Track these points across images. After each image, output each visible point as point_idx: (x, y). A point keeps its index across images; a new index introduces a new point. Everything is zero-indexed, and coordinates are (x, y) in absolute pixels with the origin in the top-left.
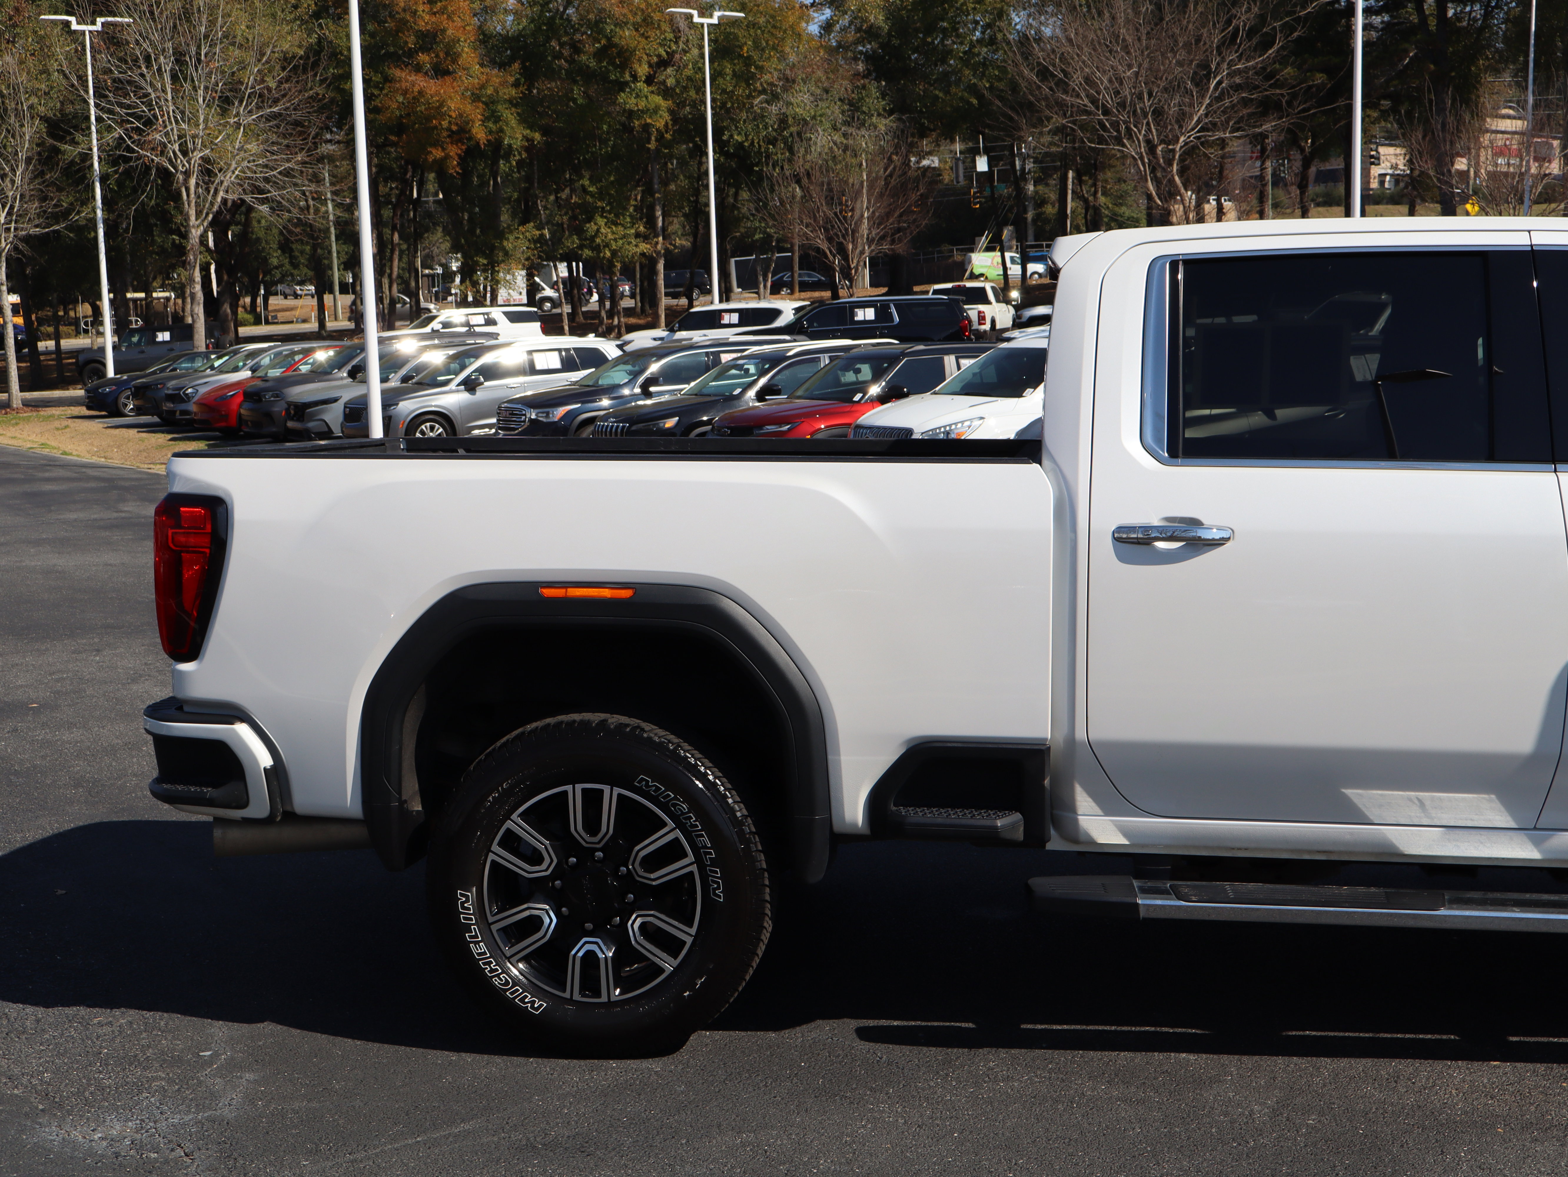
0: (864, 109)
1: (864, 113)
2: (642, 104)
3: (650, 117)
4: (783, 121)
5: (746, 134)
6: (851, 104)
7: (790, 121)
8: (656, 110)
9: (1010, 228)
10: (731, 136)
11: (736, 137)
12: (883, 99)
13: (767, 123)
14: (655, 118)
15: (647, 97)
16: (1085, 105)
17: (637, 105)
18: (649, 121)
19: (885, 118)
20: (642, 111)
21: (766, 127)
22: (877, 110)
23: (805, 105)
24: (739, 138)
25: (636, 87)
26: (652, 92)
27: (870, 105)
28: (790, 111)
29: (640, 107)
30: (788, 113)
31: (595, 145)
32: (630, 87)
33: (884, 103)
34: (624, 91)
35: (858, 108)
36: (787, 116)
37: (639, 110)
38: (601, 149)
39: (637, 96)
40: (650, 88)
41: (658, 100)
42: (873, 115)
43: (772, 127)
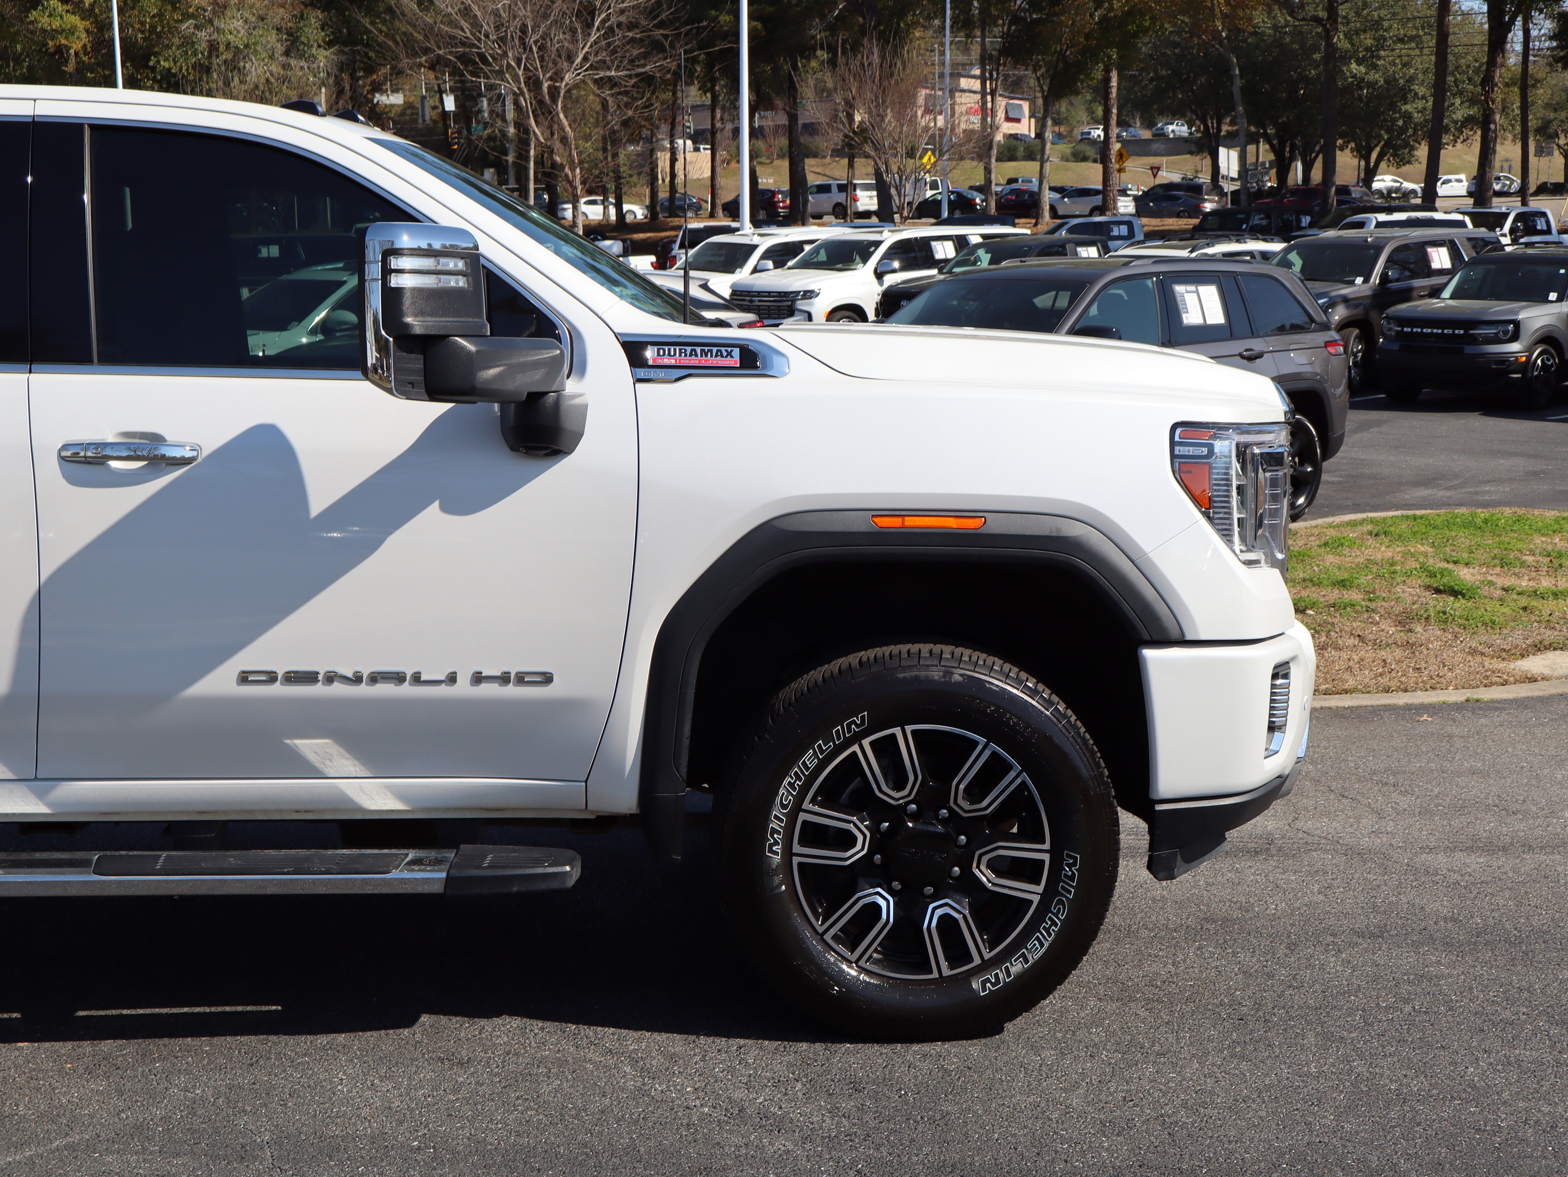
0: (303, 39)
1: (303, 43)
2: (56, 24)
3: (66, 38)
4: (213, 47)
5: (174, 60)
6: (289, 33)
7: (222, 48)
8: (72, 31)
9: (492, 170)
10: (158, 62)
11: (162, 63)
12: (323, 29)
13: (196, 50)
14: (71, 39)
15: (61, 17)
16: (467, 38)
17: (50, 24)
18: (63, 42)
19: (325, 49)
20: (56, 31)
21: (195, 54)
22: (316, 41)
23: (238, 32)
24: (166, 65)
25: (50, 5)
26: (67, 11)
27: (310, 36)
28: (221, 39)
29: (54, 27)
30: (219, 40)
31: (8, 66)
32: (43, 5)
33: (323, 34)
34: (35, 9)
35: (297, 37)
36: (218, 43)
37: (52, 30)
38: (15, 70)
39: (50, 15)
40: (65, 7)
41: (74, 20)
42: (312, 46)
43: (202, 53)
